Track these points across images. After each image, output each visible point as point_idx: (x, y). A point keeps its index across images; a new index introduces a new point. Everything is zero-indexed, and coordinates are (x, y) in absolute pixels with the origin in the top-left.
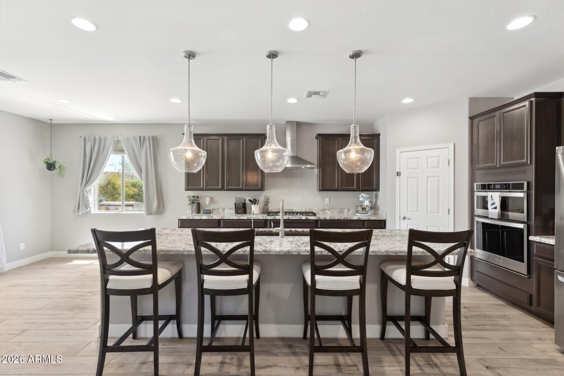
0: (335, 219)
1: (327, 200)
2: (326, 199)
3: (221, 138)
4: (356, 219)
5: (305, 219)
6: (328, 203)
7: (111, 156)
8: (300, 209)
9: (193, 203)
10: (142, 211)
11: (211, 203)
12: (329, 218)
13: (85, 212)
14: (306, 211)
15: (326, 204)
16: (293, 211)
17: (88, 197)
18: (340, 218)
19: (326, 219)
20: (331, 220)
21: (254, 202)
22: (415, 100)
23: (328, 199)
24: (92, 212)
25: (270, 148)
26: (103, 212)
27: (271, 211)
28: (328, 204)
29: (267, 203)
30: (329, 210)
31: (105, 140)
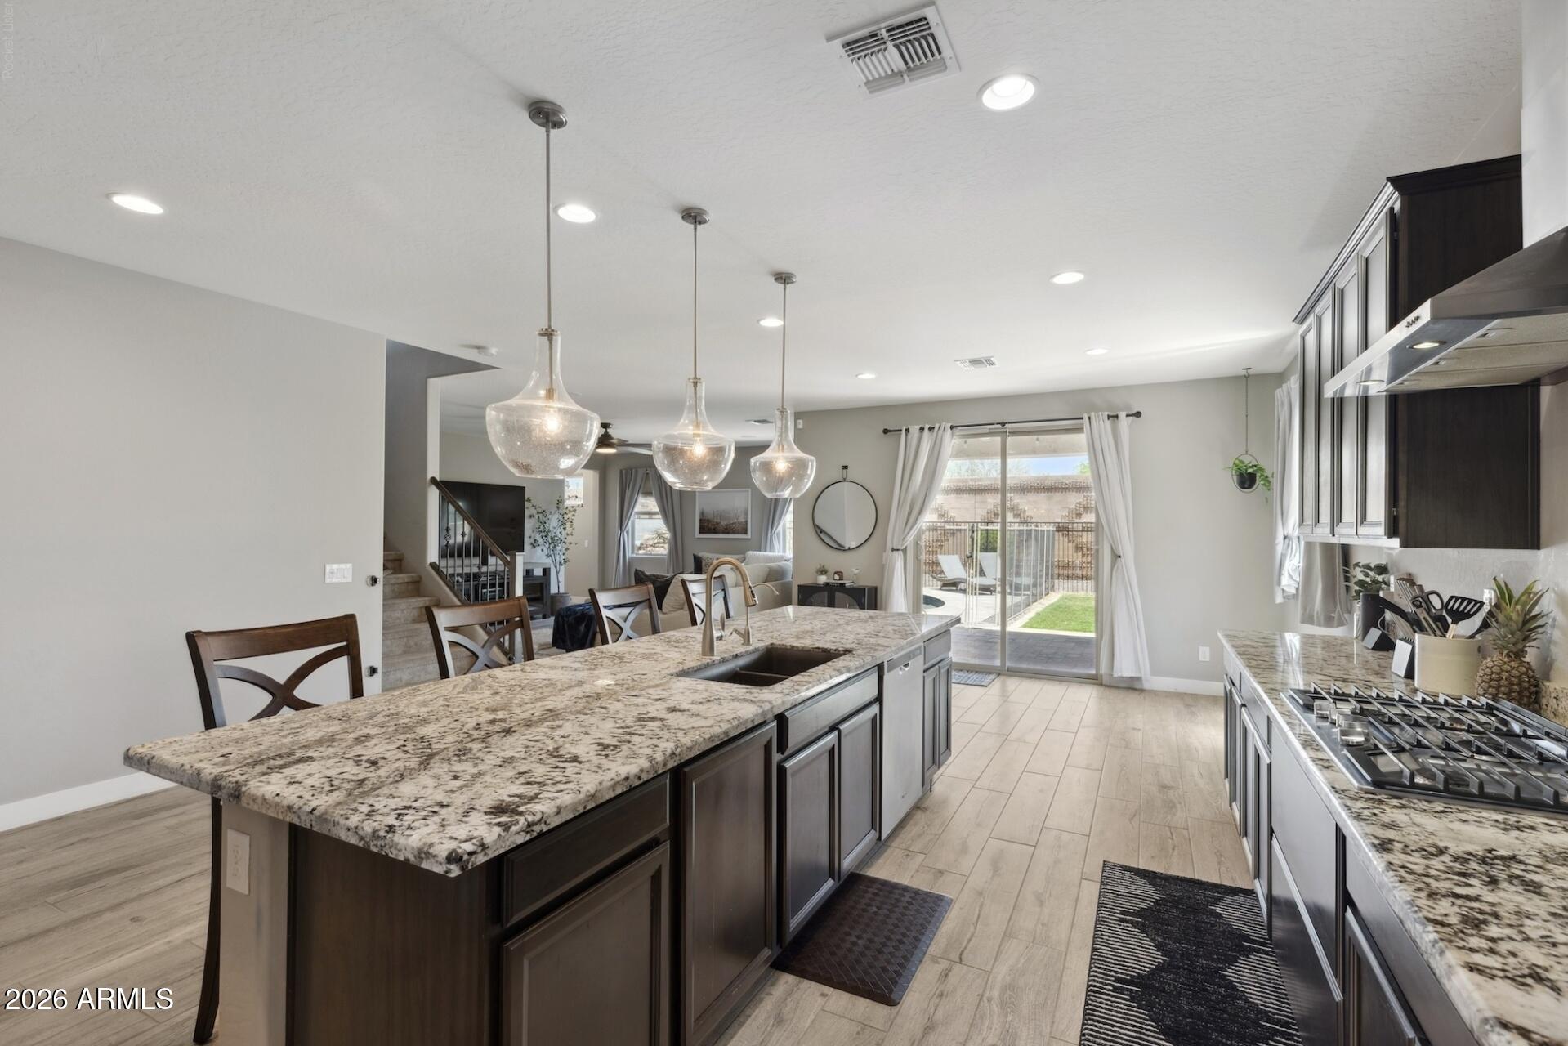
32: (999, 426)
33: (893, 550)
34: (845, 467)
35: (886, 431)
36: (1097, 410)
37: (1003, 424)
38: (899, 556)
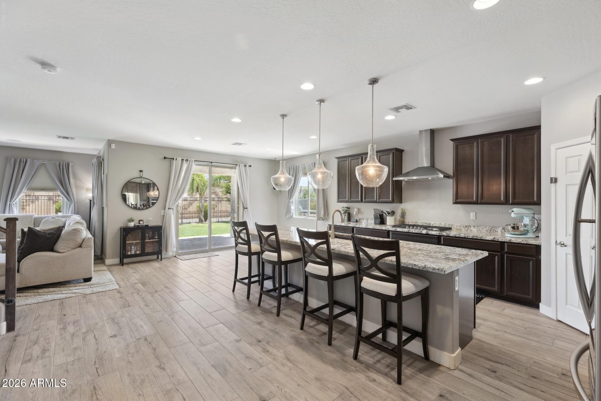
0: (461, 236)
1: (472, 215)
2: (471, 213)
3: (361, 157)
4: (490, 239)
5: (425, 233)
6: (475, 218)
7: (302, 178)
8: (438, 223)
9: (346, 213)
10: (314, 217)
11: (359, 213)
12: (453, 235)
13: (290, 216)
14: (446, 226)
15: (472, 219)
16: (431, 225)
17: (291, 206)
18: (468, 236)
19: (449, 235)
20: (456, 237)
21: (393, 213)
22: (544, 78)
23: (474, 213)
24: (294, 217)
25: (319, 171)
26: (303, 217)
27: (408, 224)
28: (473, 220)
29: (403, 215)
30: (474, 227)
31: (299, 167)
32: (210, 163)
33: (169, 209)
34: (141, 171)
35: (165, 158)
36: (242, 163)
37: (211, 163)
38: (171, 210)
